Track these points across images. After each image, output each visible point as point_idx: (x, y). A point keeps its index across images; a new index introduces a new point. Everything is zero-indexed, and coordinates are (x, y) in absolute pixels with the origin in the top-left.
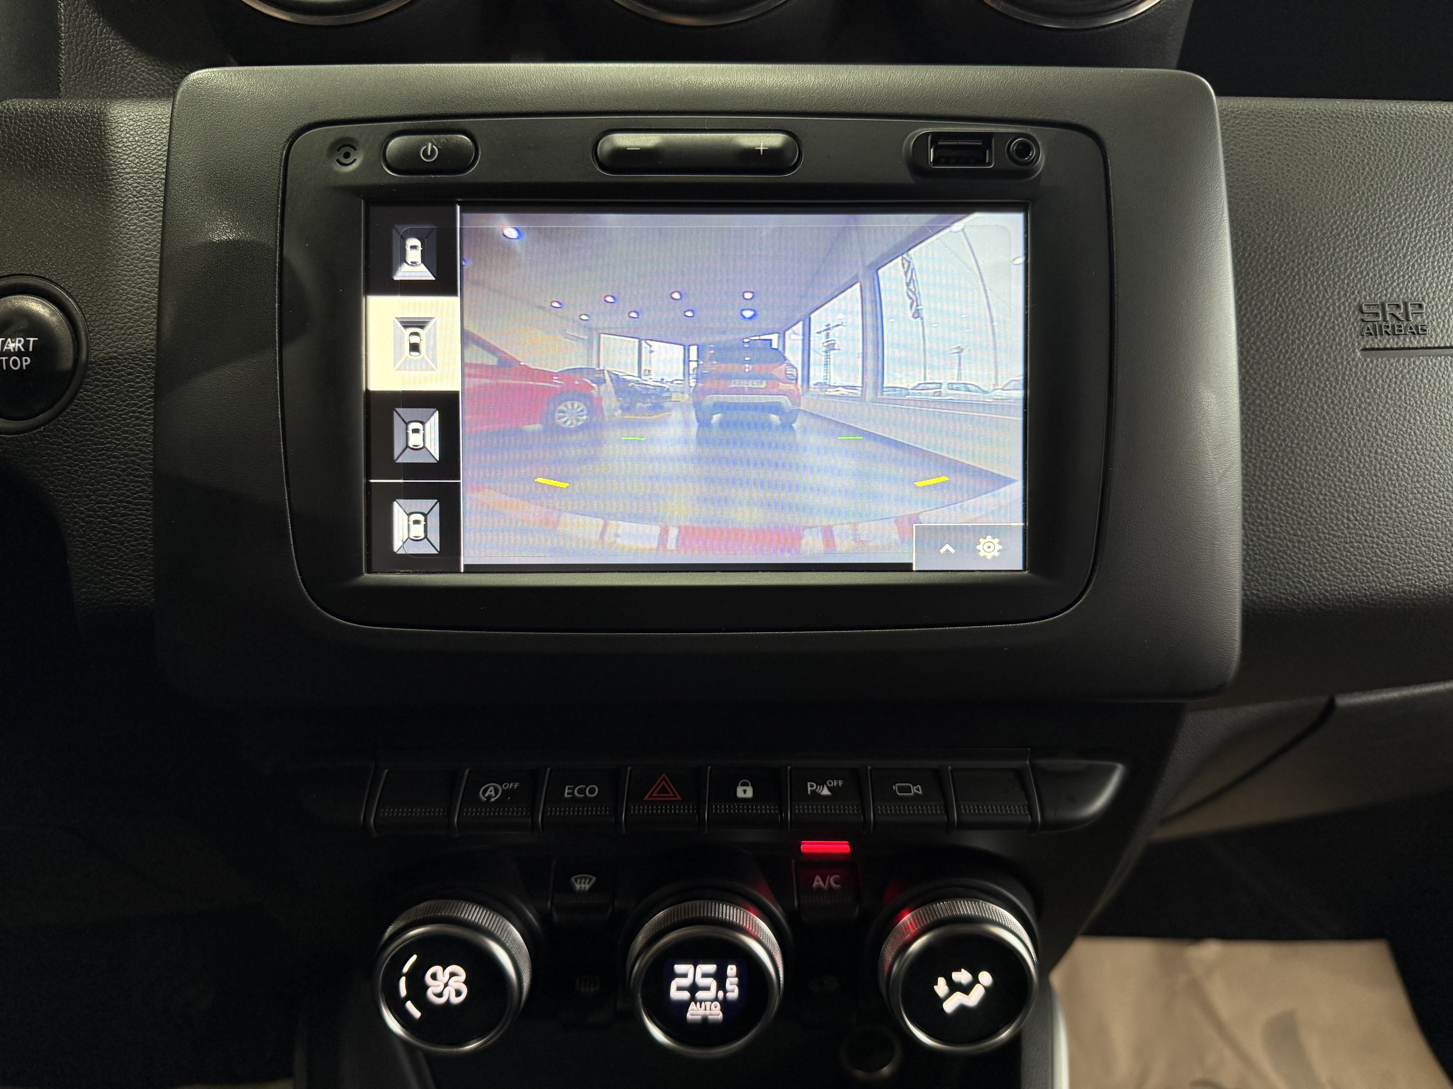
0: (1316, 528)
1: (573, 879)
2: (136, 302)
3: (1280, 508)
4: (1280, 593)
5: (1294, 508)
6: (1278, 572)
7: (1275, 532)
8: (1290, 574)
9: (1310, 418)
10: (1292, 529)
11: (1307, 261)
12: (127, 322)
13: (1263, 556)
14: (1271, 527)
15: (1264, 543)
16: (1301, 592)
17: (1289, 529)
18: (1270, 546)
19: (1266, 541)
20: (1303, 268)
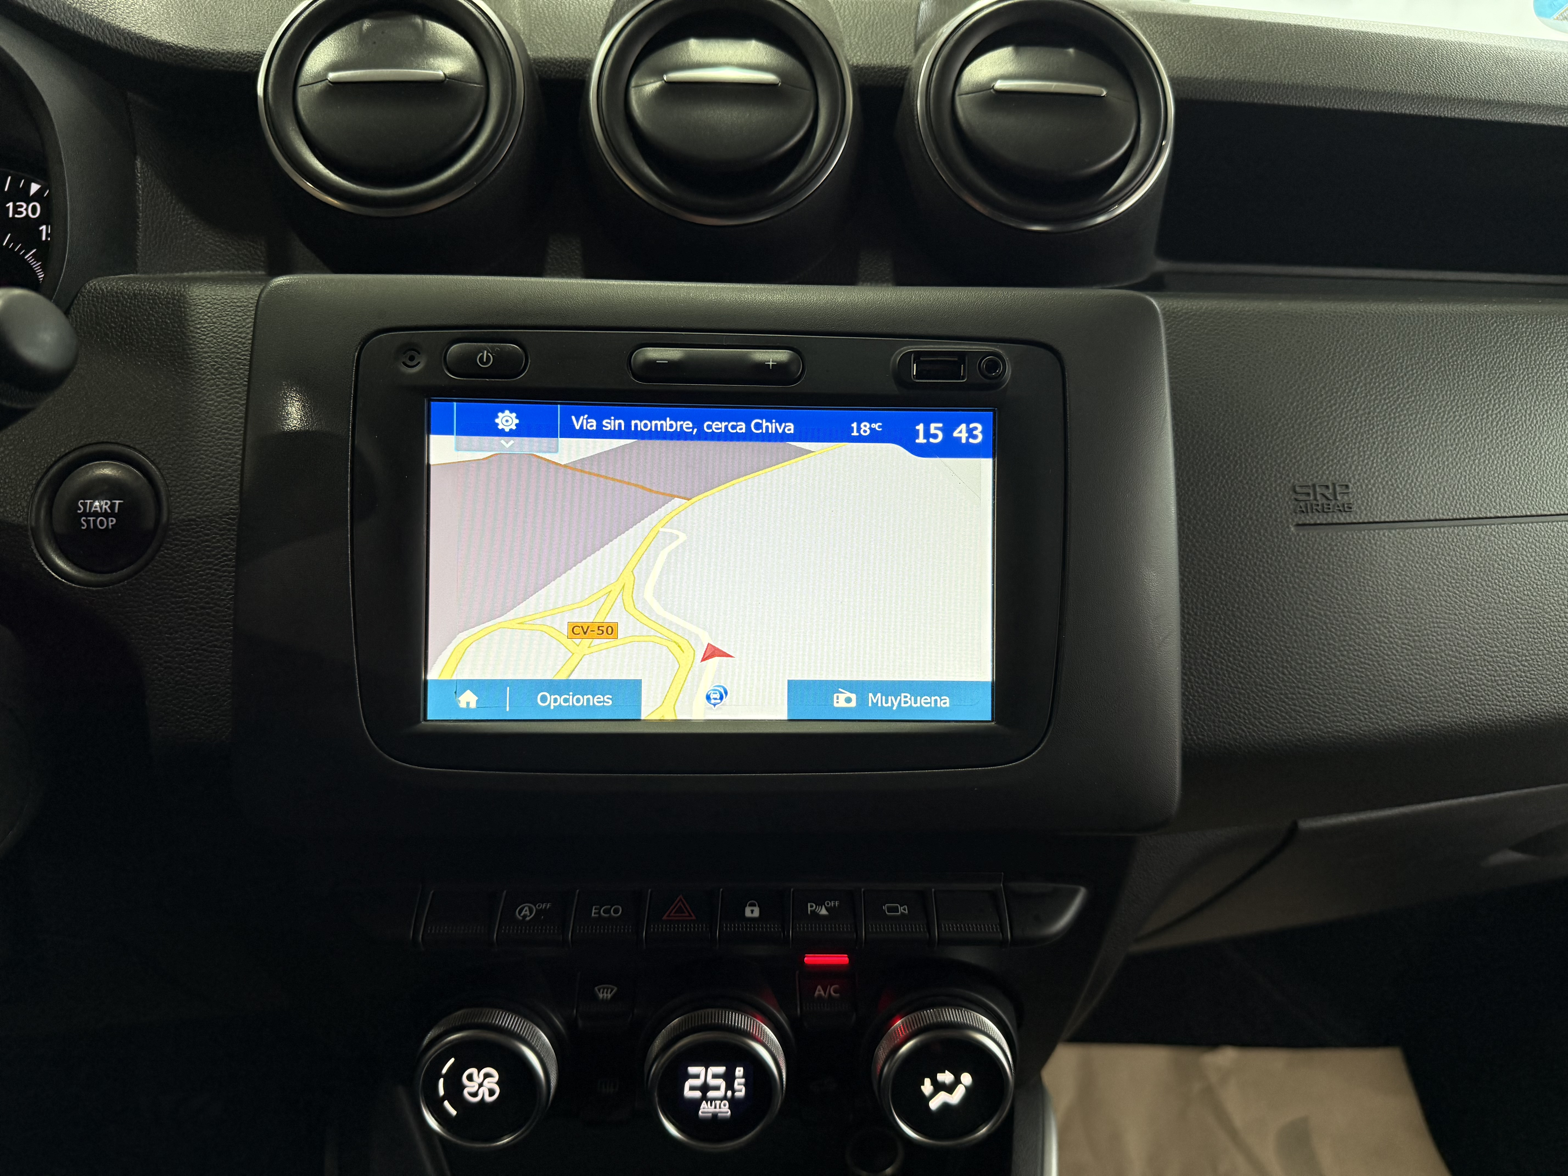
0: (1255, 682)
1: (596, 989)
2: (213, 470)
3: (1222, 663)
4: (1223, 737)
5: (1234, 664)
6: (1221, 720)
7: (1218, 684)
8: (1232, 722)
9: (1249, 585)
10: (1234, 682)
11: (1248, 447)
12: (205, 488)
13: (1207, 706)
14: (1214, 680)
15: (1208, 694)
16: (1241, 736)
17: (1231, 682)
18: (1214, 697)
19: (1210, 693)
20: (1244, 454)
